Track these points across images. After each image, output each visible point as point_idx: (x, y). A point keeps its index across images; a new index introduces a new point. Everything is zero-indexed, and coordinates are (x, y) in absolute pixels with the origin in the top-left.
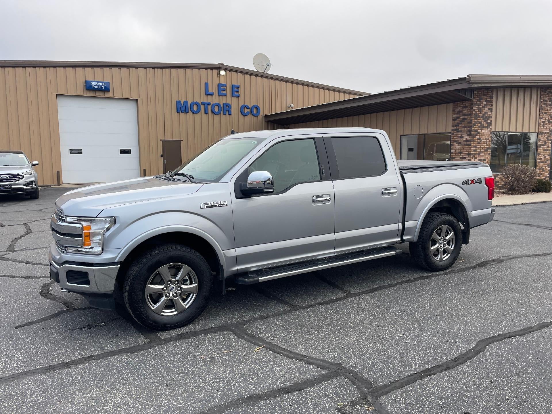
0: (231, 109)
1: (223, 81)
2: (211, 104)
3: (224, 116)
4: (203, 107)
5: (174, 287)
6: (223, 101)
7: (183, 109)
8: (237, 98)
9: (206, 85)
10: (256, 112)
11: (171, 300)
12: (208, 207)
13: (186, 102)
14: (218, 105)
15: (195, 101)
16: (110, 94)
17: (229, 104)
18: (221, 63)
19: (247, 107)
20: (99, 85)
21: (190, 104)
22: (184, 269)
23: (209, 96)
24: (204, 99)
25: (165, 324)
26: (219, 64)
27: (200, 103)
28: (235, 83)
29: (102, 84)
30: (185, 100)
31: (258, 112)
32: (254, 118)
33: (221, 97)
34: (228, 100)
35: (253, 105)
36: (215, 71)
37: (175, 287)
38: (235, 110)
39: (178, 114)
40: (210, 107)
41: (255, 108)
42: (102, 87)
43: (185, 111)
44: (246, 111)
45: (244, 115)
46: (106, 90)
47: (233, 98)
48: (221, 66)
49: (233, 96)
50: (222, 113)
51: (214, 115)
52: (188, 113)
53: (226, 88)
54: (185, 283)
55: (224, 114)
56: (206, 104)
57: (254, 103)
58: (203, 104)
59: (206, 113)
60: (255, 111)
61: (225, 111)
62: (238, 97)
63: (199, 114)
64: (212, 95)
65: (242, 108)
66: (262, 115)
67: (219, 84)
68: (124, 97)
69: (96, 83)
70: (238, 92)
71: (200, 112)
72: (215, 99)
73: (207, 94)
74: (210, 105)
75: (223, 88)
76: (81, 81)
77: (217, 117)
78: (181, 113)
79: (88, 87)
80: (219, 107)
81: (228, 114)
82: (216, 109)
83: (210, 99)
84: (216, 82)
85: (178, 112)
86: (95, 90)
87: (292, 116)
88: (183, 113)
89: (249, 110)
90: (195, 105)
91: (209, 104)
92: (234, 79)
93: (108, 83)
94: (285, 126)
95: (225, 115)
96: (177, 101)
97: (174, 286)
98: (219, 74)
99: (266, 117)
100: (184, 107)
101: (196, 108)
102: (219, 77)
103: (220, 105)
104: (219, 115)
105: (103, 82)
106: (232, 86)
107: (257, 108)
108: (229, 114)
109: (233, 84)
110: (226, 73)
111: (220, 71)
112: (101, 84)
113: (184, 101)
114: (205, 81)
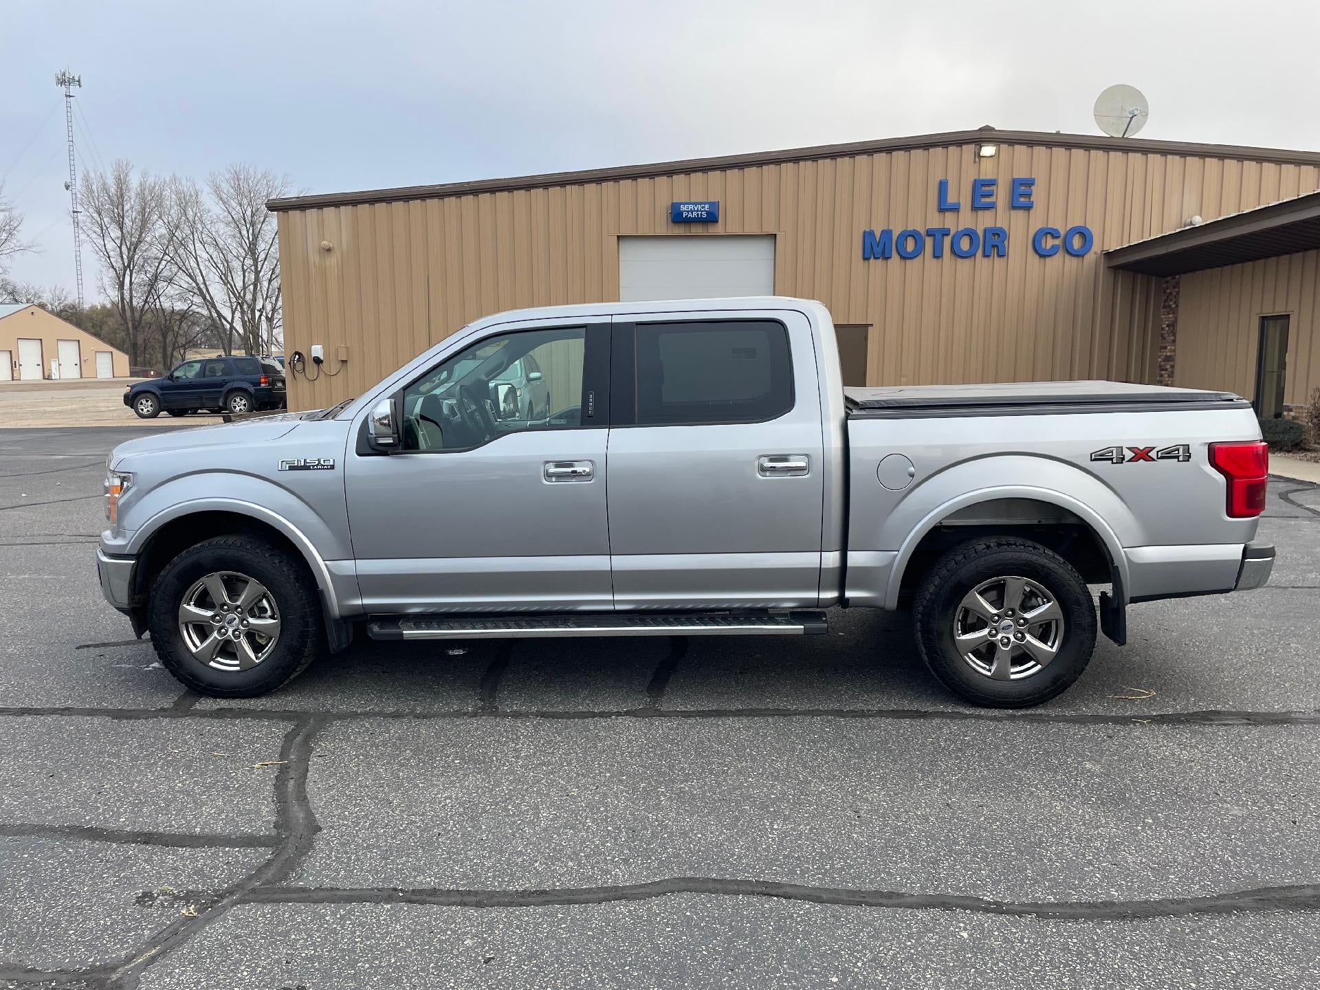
0: (1006, 243)
1: (987, 172)
2: (952, 232)
3: (986, 260)
4: (929, 242)
5: (235, 619)
6: (985, 221)
7: (878, 250)
8: (1026, 212)
9: (943, 186)
10: (1080, 244)
11: (228, 642)
12: (292, 468)
13: (887, 233)
14: (970, 234)
15: (910, 228)
16: (719, 229)
17: (1001, 230)
18: (987, 126)
19: (1054, 234)
20: (696, 209)
21: (896, 238)
22: (253, 588)
23: (948, 214)
24: (935, 221)
25: (211, 685)
26: (981, 130)
27: (923, 232)
28: (1021, 174)
29: (703, 207)
30: (886, 228)
31: (1085, 245)
32: (1072, 262)
33: (980, 213)
34: (1001, 217)
35: (1071, 227)
36: (969, 149)
37: (237, 619)
38: (1018, 243)
39: (866, 262)
40: (947, 241)
41: (1077, 236)
42: (701, 214)
43: (883, 252)
44: (1050, 243)
45: (1043, 255)
46: (711, 219)
47: (1014, 213)
48: (985, 135)
49: (1014, 207)
50: (979, 253)
51: (959, 260)
52: (890, 258)
53: (994, 188)
54: (262, 615)
55: (985, 256)
56: (938, 235)
57: (1076, 222)
58: (930, 233)
59: (937, 255)
60: (1077, 242)
61: (988, 246)
62: (1028, 208)
63: (920, 258)
64: (955, 209)
65: (1037, 237)
66: (1099, 252)
67: (975, 180)
68: (748, 231)
69: (691, 207)
70: (1029, 195)
71: (921, 257)
72: (966, 219)
73: (943, 209)
74: (948, 235)
75: (987, 188)
76: (663, 204)
77: (964, 265)
78: (872, 260)
79: (677, 217)
80: (971, 239)
81: (996, 255)
82: (965, 244)
83: (949, 221)
84: (970, 176)
85: (866, 259)
86: (688, 222)
87: (1170, 250)
88: (878, 258)
89: (1057, 242)
90: (909, 238)
91: (946, 233)
92: (1021, 162)
93: (715, 205)
94: (1169, 278)
95: (988, 256)
96: (864, 232)
97: (235, 616)
98: (978, 155)
99: (1109, 255)
100: (881, 245)
101: (910, 245)
102: (977, 164)
103: (975, 232)
104: (973, 258)
105: (705, 203)
106: (1014, 181)
107: (1084, 234)
108: (999, 256)
109: (1015, 176)
110: (998, 151)
111: (981, 147)
112: (699, 207)
113: (882, 231)
114: (940, 177)
